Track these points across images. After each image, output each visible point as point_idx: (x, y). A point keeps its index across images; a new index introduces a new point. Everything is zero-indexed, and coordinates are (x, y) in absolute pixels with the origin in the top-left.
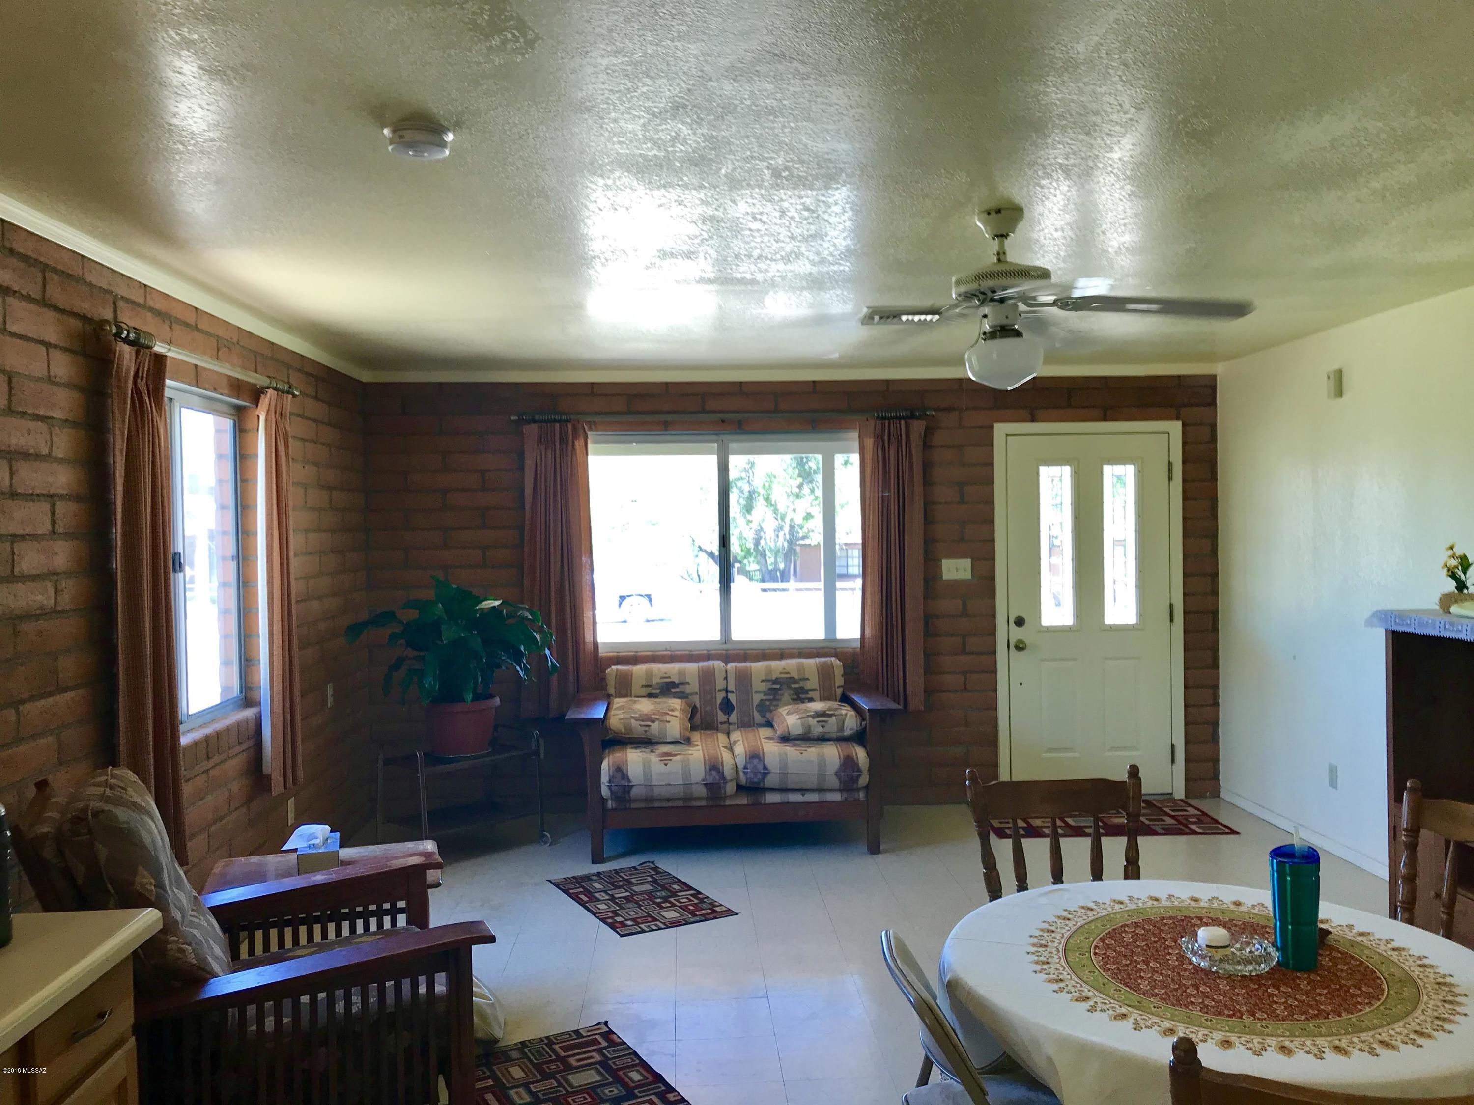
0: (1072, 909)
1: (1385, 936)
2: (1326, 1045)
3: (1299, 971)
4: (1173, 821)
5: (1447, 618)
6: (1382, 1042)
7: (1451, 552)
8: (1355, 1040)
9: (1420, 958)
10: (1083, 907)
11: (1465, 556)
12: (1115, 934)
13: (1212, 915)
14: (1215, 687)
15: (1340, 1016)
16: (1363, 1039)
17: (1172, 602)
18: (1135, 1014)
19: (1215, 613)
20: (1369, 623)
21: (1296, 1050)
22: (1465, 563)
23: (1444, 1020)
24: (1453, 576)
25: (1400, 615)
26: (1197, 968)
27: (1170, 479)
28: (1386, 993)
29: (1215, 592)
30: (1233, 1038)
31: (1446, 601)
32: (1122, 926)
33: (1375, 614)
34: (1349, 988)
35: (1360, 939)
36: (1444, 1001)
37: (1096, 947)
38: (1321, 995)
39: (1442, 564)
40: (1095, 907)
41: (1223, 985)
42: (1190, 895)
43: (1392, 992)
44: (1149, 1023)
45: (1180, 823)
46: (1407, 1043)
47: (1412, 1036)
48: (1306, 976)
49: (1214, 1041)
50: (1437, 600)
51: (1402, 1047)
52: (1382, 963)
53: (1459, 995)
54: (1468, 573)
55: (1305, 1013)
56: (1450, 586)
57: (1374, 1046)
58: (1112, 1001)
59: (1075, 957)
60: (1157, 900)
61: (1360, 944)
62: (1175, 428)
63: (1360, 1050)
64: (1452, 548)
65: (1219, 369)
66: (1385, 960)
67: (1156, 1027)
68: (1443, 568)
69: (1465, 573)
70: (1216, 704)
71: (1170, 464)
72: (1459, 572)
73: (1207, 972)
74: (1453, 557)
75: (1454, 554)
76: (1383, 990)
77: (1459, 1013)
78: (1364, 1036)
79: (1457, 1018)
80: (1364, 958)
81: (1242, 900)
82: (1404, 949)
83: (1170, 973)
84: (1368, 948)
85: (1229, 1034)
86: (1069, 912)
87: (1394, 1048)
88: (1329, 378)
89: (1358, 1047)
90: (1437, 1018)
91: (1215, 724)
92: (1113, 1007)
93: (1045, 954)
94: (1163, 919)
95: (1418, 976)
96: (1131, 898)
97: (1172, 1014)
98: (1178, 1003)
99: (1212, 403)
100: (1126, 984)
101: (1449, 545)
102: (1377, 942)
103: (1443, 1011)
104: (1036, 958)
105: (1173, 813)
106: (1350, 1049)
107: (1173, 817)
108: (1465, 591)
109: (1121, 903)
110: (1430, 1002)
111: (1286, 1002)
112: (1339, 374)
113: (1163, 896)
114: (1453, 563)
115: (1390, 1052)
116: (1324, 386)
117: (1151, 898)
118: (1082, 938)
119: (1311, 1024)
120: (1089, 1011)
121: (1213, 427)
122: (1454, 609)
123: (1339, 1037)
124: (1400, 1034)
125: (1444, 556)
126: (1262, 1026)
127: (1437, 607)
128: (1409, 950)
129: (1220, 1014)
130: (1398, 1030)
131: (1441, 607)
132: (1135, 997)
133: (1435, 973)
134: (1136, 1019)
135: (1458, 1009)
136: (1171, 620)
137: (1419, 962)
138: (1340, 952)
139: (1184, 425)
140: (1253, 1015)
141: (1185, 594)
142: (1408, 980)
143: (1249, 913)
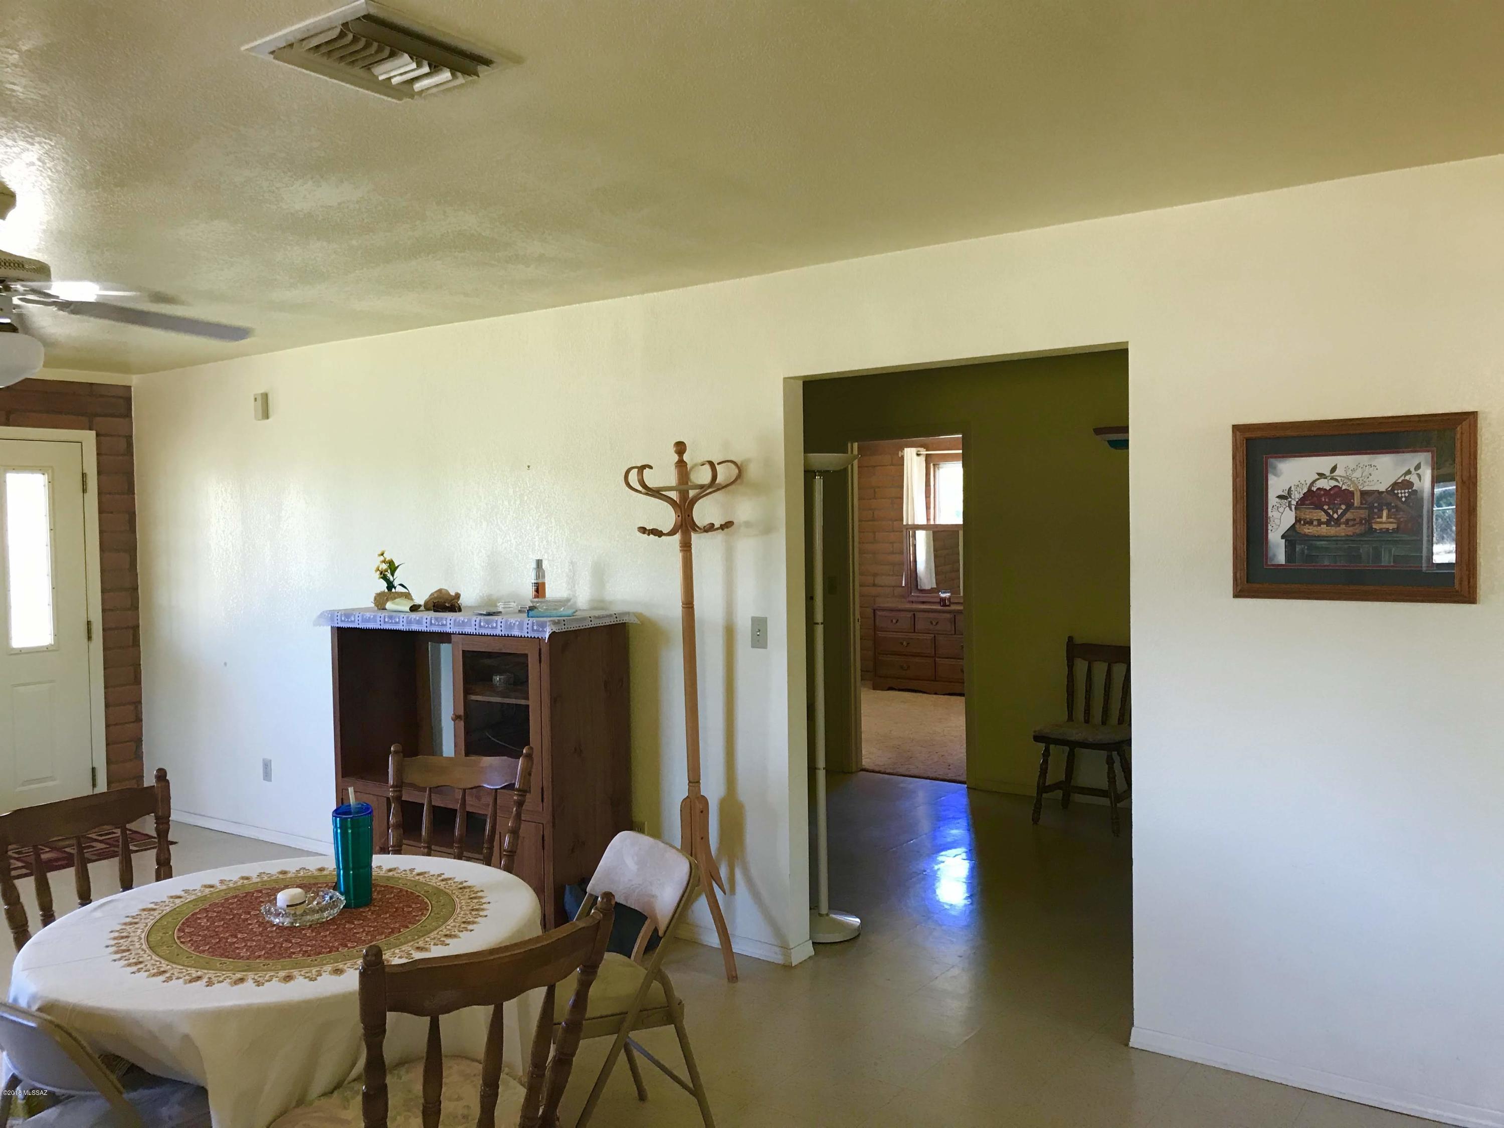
0: (134, 914)
1: (408, 868)
2: (410, 949)
3: (361, 907)
4: (103, 846)
5: (382, 614)
6: (446, 936)
7: (382, 558)
8: (428, 939)
9: (439, 875)
10: (144, 910)
11: (392, 561)
12: (191, 921)
13: (267, 886)
14: (137, 703)
15: (408, 927)
16: (432, 937)
17: (90, 619)
18: (251, 975)
19: (136, 628)
20: (318, 622)
21: (391, 959)
22: (393, 567)
23: (477, 910)
24: (385, 578)
25: (348, 614)
26: (281, 928)
27: (84, 491)
28: (428, 902)
29: (135, 607)
30: (341, 966)
31: (380, 601)
32: (193, 915)
33: (322, 615)
34: (403, 909)
35: (391, 874)
36: (471, 898)
37: (179, 938)
38: (386, 918)
39: (375, 569)
40: (155, 907)
41: (308, 933)
42: (240, 876)
43: (433, 902)
44: (267, 978)
45: (111, 845)
46: (462, 931)
47: (463, 926)
48: (368, 909)
49: (328, 973)
50: (372, 599)
51: (461, 934)
52: (416, 886)
53: (478, 892)
54: (396, 574)
55: (382, 933)
56: (383, 586)
57: (442, 939)
58: (224, 973)
59: (164, 950)
60: (212, 886)
61: (393, 877)
62: (89, 437)
63: (435, 944)
64: (382, 554)
65: (134, 380)
66: (417, 884)
67: (274, 979)
68: (376, 571)
69: (393, 575)
70: (139, 720)
71: (84, 475)
72: (389, 575)
73: (292, 928)
74: (384, 562)
75: (385, 559)
76: (426, 903)
77: (484, 903)
78: (432, 935)
79: (485, 906)
80: (401, 886)
81: (287, 869)
82: (425, 873)
83: (260, 938)
84: (400, 879)
85: (336, 964)
86: (133, 917)
87: (455, 936)
88: (256, 399)
89: (432, 943)
90: (472, 910)
91: (138, 741)
92: (227, 977)
93: (132, 956)
94: (227, 900)
95: (445, 887)
96: (186, 891)
97: (282, 966)
98: (281, 956)
99: (128, 414)
100: (227, 957)
101: (380, 553)
102: (404, 872)
103: (474, 904)
104: (126, 962)
105: (100, 838)
106: (427, 946)
107: (101, 842)
108: (393, 590)
109: (180, 897)
110: (462, 902)
111: (364, 930)
112: (265, 397)
113: (215, 882)
114: (384, 566)
115: (455, 940)
116: (250, 407)
117: (206, 886)
118: (161, 934)
119: (392, 939)
120: (208, 986)
121: (129, 438)
122: (389, 605)
123: (416, 941)
124: (455, 926)
125: (377, 562)
126: (357, 951)
127: (373, 605)
128: (429, 872)
129: (320, 953)
130: (452, 925)
131: (375, 603)
132: (241, 963)
133: (454, 882)
134: (254, 979)
135: (483, 901)
136: (89, 638)
137: (440, 878)
138: (382, 886)
139: (97, 435)
140: (346, 946)
141: (104, 610)
142: (438, 892)
143: (297, 877)
